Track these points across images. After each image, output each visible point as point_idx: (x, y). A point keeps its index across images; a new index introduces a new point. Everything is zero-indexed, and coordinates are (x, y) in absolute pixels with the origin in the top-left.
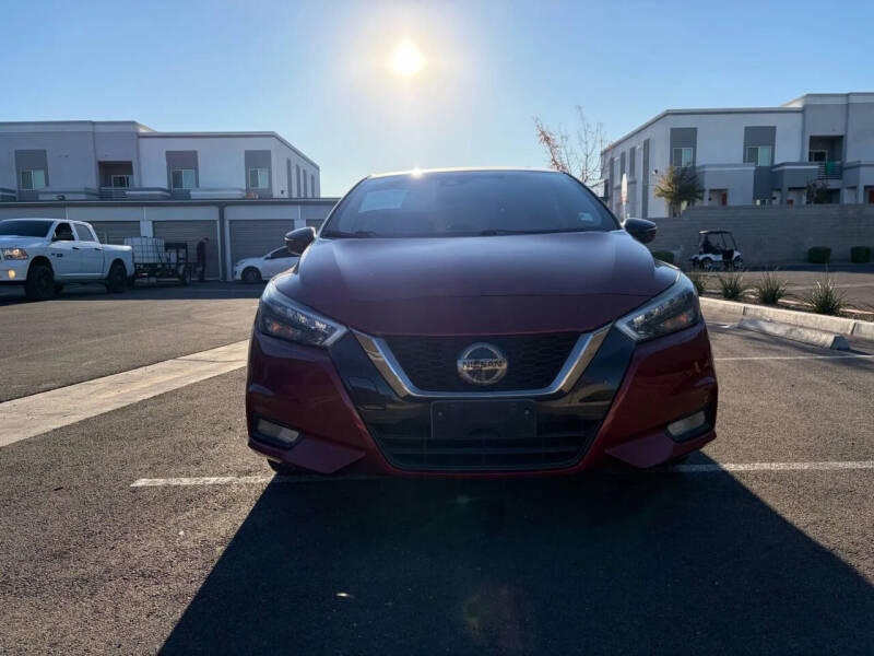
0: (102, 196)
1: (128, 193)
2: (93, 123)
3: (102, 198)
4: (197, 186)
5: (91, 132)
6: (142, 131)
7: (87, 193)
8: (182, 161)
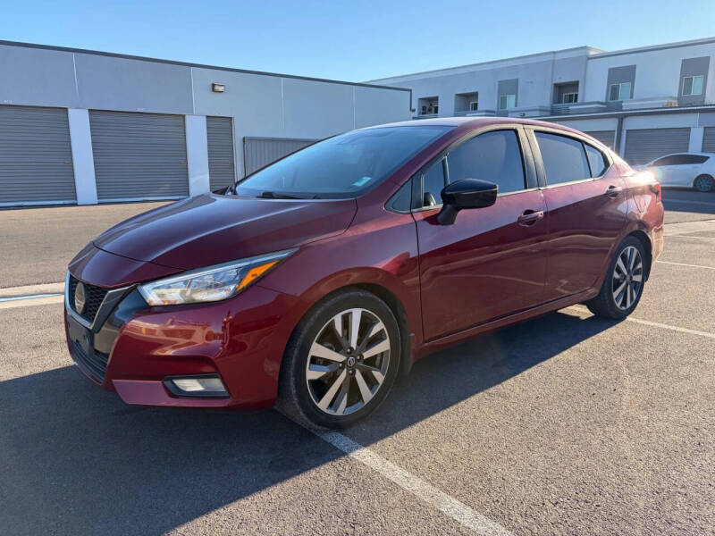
0: (553, 112)
1: (571, 108)
2: (554, 53)
3: (553, 113)
4: (632, 97)
5: (552, 60)
6: (592, 53)
7: (540, 110)
8: (622, 76)
